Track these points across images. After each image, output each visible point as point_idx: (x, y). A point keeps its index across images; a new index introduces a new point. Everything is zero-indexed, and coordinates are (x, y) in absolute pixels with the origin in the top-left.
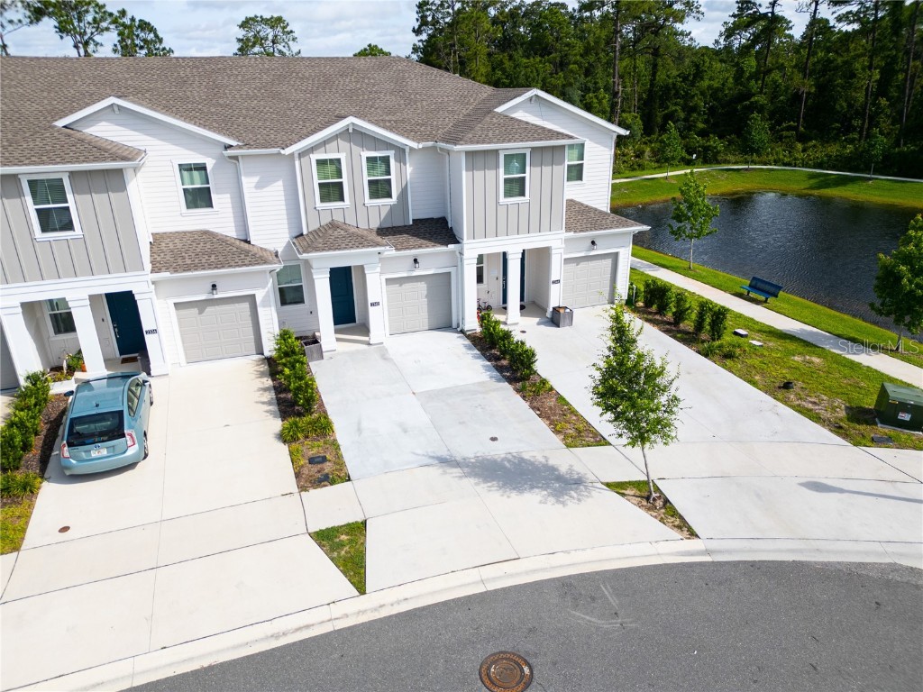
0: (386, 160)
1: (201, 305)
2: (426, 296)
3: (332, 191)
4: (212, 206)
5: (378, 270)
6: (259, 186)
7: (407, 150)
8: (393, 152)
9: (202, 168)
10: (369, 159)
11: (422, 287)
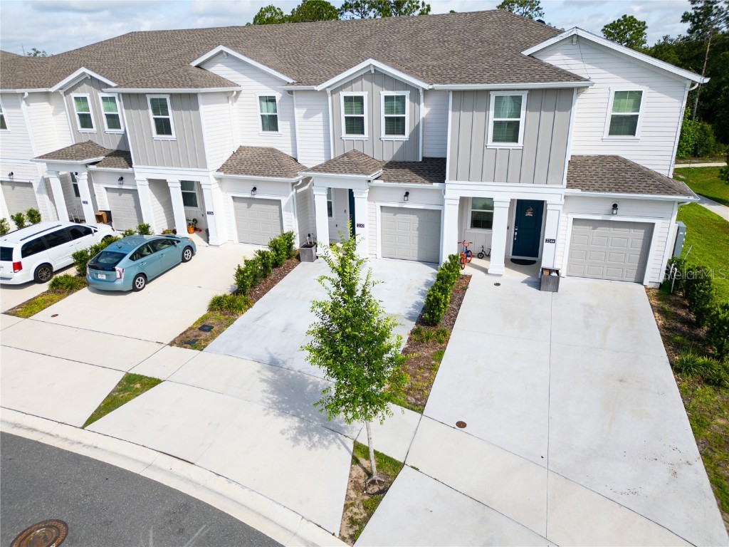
0: (402, 99)
1: (250, 201)
2: (418, 229)
3: (355, 125)
4: (277, 130)
5: (366, 195)
6: (306, 116)
7: (421, 91)
8: (409, 92)
9: (272, 100)
10: (387, 98)
11: (414, 220)
